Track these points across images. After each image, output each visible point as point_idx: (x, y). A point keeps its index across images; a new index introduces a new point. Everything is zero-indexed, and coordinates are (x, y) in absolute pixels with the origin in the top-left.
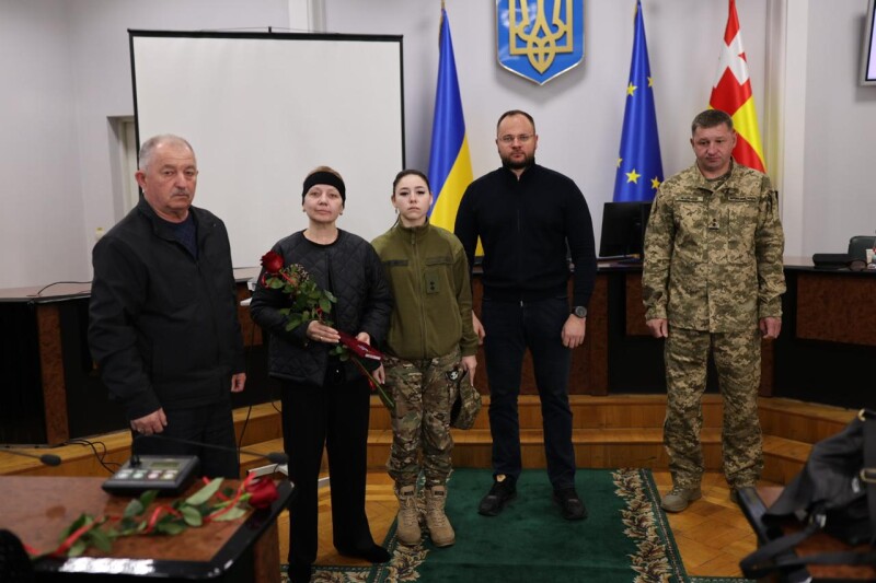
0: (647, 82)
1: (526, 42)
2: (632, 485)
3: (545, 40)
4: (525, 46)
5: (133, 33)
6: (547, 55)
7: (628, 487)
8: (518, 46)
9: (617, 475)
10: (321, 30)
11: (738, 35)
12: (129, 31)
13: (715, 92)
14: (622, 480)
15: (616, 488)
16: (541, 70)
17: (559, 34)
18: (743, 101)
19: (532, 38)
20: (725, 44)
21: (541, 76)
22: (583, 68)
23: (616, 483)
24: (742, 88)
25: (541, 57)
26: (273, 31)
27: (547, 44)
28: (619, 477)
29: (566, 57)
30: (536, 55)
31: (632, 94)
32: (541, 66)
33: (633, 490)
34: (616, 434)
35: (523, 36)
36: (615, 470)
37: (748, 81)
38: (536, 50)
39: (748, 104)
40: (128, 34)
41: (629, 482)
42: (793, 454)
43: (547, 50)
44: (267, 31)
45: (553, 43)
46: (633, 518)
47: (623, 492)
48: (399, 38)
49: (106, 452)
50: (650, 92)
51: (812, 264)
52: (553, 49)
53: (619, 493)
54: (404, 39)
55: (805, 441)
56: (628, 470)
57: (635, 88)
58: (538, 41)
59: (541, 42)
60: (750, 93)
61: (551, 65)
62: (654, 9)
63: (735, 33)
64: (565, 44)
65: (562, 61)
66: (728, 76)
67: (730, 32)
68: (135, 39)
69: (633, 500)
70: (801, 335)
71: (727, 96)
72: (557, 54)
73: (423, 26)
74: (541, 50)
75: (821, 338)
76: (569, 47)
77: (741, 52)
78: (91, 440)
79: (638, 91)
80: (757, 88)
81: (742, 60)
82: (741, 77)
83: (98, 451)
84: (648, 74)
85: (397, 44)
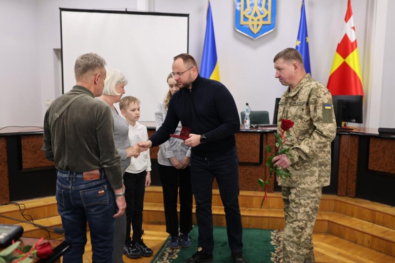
0: (306, 40)
1: (248, 19)
2: (280, 239)
3: (257, 18)
4: (248, 21)
5: (62, 9)
6: (258, 25)
7: (277, 240)
8: (244, 20)
9: (273, 233)
10: (152, 11)
11: (352, 18)
12: (60, 8)
13: (339, 45)
14: (275, 236)
15: (272, 240)
16: (255, 32)
17: (264, 16)
18: (353, 50)
19: (251, 17)
20: (345, 22)
21: (255, 35)
22: (275, 31)
23: (272, 237)
24: (352, 44)
25: (255, 26)
26: (128, 10)
27: (259, 20)
28: (274, 234)
29: (267, 26)
30: (253, 25)
31: (298, 45)
32: (255, 31)
33: (280, 242)
34: (275, 212)
35: (247, 16)
36: (272, 231)
37: (356, 41)
38: (253, 23)
39: (355, 52)
40: (59, 10)
41: (278, 238)
42: (362, 228)
43: (258, 23)
44: (125, 10)
45: (261, 20)
46: (276, 257)
47: (274, 242)
48: (187, 15)
49: (25, 209)
50: (307, 44)
51: (377, 133)
52: (261, 23)
53: (272, 243)
54: (190, 16)
55: (369, 222)
56: (279, 231)
57: (300, 42)
58: (254, 18)
59: (256, 19)
60: (356, 46)
61: (260, 30)
62: (311, 4)
63: (350, 17)
64: (267, 20)
65: (265, 28)
66: (346, 38)
67: (348, 17)
68: (63, 13)
69: (278, 247)
70: (370, 168)
71: (345, 47)
72: (263, 25)
73: (200, 10)
74: (256, 23)
75: (381, 170)
76: (269, 22)
77: (353, 26)
78: (19, 202)
79: (301, 44)
80: (360, 44)
81: (353, 30)
82: (352, 38)
83: (21, 208)
84: (306, 36)
85: (186, 18)
